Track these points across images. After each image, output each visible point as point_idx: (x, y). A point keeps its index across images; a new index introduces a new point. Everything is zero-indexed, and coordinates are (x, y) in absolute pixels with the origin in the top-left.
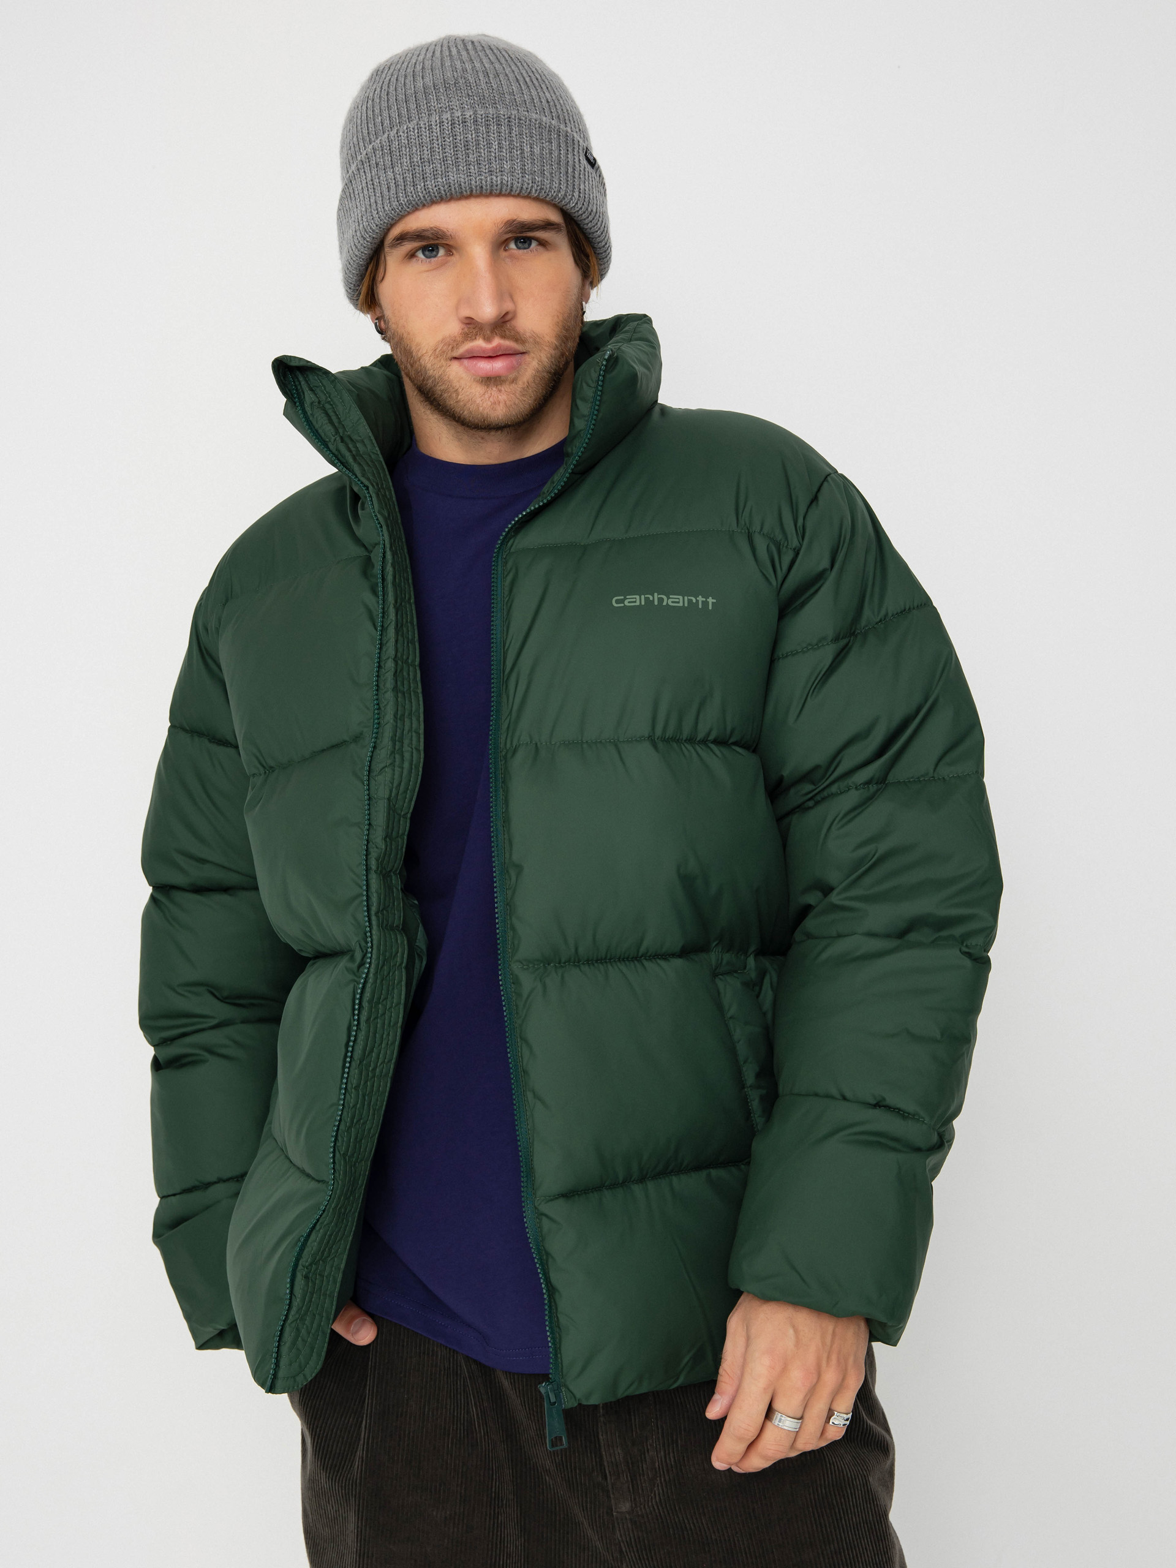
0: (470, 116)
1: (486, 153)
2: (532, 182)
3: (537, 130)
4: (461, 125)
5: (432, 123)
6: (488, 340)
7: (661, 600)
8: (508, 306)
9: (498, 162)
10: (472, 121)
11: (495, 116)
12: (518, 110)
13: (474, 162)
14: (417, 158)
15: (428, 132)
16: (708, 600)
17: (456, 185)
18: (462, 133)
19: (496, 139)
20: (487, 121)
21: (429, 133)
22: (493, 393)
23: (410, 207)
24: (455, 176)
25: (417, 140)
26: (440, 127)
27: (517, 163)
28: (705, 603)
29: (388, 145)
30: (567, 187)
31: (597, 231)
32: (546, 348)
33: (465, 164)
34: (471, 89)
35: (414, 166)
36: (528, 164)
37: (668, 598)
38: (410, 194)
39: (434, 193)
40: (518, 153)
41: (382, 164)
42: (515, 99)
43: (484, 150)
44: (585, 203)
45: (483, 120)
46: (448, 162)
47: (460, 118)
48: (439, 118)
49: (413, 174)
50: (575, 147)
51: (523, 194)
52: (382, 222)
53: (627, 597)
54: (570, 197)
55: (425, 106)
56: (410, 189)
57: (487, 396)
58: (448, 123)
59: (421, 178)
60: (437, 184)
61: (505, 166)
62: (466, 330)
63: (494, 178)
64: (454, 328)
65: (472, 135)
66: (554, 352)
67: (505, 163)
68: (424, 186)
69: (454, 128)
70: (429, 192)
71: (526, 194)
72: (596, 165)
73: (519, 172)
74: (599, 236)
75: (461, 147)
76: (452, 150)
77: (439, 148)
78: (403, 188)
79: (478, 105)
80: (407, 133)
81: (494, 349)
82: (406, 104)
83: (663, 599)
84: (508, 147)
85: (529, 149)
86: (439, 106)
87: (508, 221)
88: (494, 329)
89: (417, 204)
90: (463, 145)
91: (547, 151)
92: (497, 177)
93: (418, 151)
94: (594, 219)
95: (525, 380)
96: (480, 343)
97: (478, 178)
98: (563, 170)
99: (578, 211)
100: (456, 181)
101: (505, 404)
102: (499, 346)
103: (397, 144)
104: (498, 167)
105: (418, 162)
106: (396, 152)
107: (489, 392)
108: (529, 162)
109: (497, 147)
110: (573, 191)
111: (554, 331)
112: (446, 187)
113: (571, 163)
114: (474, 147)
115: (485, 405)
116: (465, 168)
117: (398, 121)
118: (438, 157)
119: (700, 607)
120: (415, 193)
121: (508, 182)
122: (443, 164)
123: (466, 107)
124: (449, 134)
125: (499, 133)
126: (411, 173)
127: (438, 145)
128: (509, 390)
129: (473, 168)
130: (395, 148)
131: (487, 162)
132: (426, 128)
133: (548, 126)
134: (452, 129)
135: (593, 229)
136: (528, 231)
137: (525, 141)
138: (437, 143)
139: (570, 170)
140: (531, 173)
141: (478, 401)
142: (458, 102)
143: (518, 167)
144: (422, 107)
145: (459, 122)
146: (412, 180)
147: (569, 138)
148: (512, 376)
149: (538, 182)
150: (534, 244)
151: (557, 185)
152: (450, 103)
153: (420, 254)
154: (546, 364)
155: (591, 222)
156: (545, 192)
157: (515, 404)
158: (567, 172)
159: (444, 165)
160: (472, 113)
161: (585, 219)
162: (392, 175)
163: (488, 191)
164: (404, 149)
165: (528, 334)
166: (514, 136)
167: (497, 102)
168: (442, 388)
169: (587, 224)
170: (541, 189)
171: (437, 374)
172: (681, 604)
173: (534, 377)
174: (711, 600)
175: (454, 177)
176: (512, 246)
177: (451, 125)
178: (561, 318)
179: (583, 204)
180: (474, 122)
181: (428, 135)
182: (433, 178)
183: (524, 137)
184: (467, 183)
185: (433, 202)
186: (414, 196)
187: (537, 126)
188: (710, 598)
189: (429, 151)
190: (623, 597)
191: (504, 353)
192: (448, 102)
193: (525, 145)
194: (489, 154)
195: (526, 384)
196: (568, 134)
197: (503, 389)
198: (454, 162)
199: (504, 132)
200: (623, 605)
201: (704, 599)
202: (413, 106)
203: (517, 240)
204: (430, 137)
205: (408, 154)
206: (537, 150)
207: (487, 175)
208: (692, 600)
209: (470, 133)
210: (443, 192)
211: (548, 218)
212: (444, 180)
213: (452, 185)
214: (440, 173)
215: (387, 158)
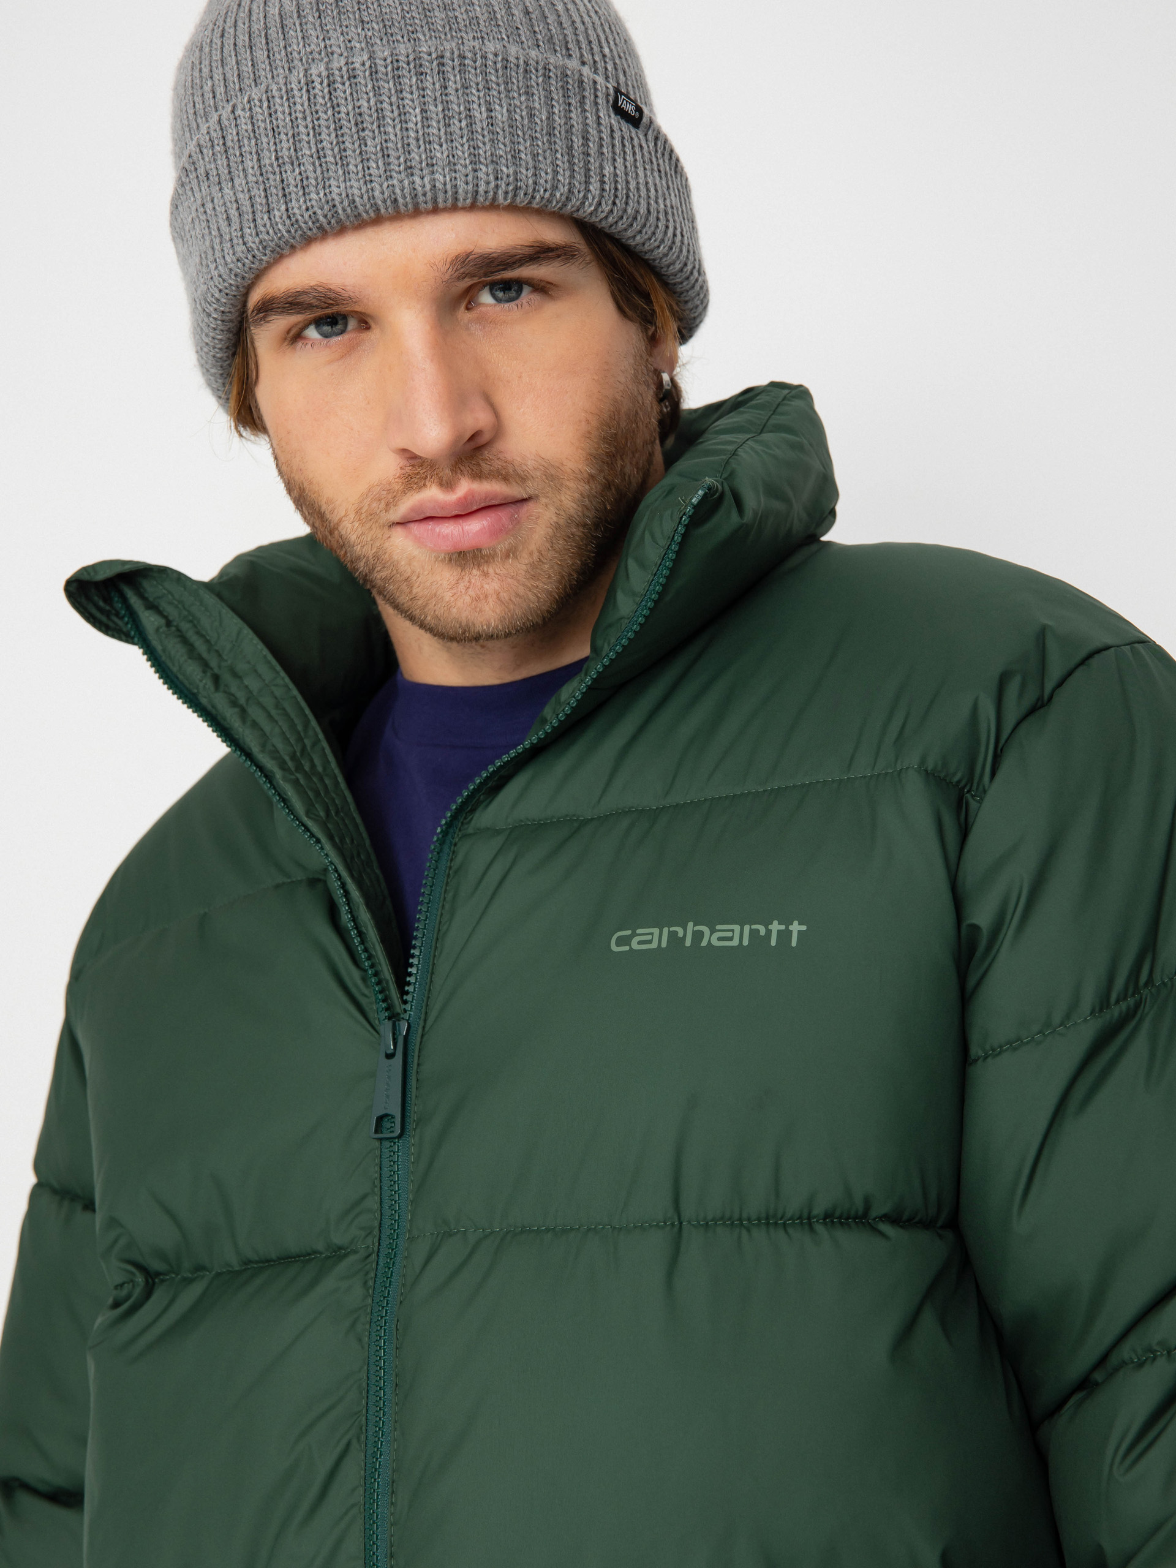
0: (363, 64)
1: (398, 133)
2: (497, 178)
3: (500, 73)
4: (347, 84)
5: (293, 86)
6: (448, 485)
7: (698, 936)
8: (478, 418)
9: (422, 147)
10: (367, 73)
11: (411, 58)
12: (462, 38)
13: (375, 154)
14: (270, 158)
15: (286, 104)
16: (791, 928)
17: (346, 203)
18: (349, 98)
19: (417, 102)
20: (398, 69)
21: (289, 106)
22: (473, 581)
23: (267, 252)
24: (342, 185)
25: (268, 121)
26: (308, 91)
27: (462, 145)
28: (785, 935)
29: (220, 136)
30: (572, 177)
31: (659, 247)
32: (571, 484)
33: (359, 160)
34: (368, 7)
35: (267, 172)
36: (484, 144)
37: (712, 932)
38: (262, 229)
39: (306, 223)
40: (464, 124)
41: (215, 174)
42: (456, 17)
43: (394, 127)
44: (617, 201)
45: (389, 68)
46: (328, 159)
47: (344, 69)
48: (305, 76)
49: (265, 190)
50: (587, 94)
51: (481, 203)
52: (227, 285)
53: (639, 931)
54: (582, 195)
55: (283, 53)
56: (262, 218)
57: (462, 586)
58: (321, 83)
59: (280, 195)
60: (309, 204)
61: (439, 155)
62: (408, 469)
63: (417, 179)
64: (388, 467)
65: (368, 101)
66: (587, 487)
67: (437, 147)
68: (287, 210)
69: (335, 90)
70: (297, 221)
71: (488, 203)
72: (644, 120)
73: (468, 162)
74: (666, 255)
75: (349, 129)
76: (333, 135)
77: (308, 135)
78: (251, 216)
79: (381, 40)
80: (250, 109)
81: (464, 501)
82: (251, 52)
83: (702, 933)
84: (441, 116)
85: (485, 115)
86: (308, 50)
87: (457, 257)
88: (456, 463)
89: (279, 247)
90: (353, 122)
91: (524, 113)
92: (422, 178)
93: (272, 143)
94: (645, 225)
95: (533, 547)
96: (432, 495)
97: (385, 185)
98: (560, 145)
99: (606, 217)
100: (344, 195)
101: (498, 598)
102: (470, 495)
103: (235, 133)
104: (424, 157)
105: (271, 165)
106: (233, 148)
107: (466, 578)
108: (486, 140)
109: (419, 118)
110: (587, 183)
111: (582, 449)
112: (326, 208)
113: (577, 128)
114: (375, 125)
115: (459, 604)
116: (360, 167)
117: (237, 87)
118: (308, 152)
119: (773, 943)
120: (271, 225)
121: (445, 184)
122: (317, 163)
123: (358, 45)
124: (326, 104)
125: (423, 90)
126: (262, 188)
127: (307, 127)
128: (504, 571)
129: (374, 166)
130: (232, 141)
131: (401, 150)
132: (282, 98)
133: (521, 62)
134: (330, 94)
135: (647, 244)
136: (504, 269)
137: (475, 99)
138: (304, 124)
139: (577, 142)
140: (492, 161)
141: (448, 596)
142: (342, 39)
143: (463, 154)
144: (277, 55)
145: (342, 77)
146: (264, 201)
147: (570, 81)
148: (502, 547)
149: (508, 176)
150: (526, 290)
151: (549, 177)
152: (327, 42)
153: (312, 333)
154: (572, 512)
155: (640, 232)
156: (525, 194)
157: (518, 595)
158: (570, 148)
159: (321, 165)
160: (365, 58)
161: (626, 230)
162: (232, 194)
163: (410, 206)
164: (246, 141)
165: (531, 464)
166: (453, 92)
167: (419, 29)
168: (384, 574)
169: (634, 237)
170: (516, 188)
171: (369, 551)
172: (735, 942)
173: (551, 540)
174: (796, 927)
175: (339, 187)
176: (486, 298)
177: (329, 85)
178: (595, 423)
179: (614, 203)
180: (371, 74)
181: (287, 111)
182: (301, 193)
183: (474, 91)
184: (365, 197)
185: (308, 241)
186: (271, 231)
187: (499, 65)
188: (796, 923)
189: (291, 141)
190: (629, 932)
191: (483, 505)
192: (324, 39)
193: (475, 106)
194: (405, 134)
195: (536, 555)
196: (569, 73)
197: (491, 571)
198: (338, 157)
199: (431, 87)
200: (627, 948)
201: (783, 927)
202: (261, 55)
203: (493, 287)
204: (290, 114)
205: (254, 151)
206: (501, 114)
207: (403, 175)
208: (758, 931)
209: (365, 96)
210: (321, 219)
211: (539, 238)
212: (322, 195)
213: (337, 203)
214: (313, 182)
215: (222, 162)
